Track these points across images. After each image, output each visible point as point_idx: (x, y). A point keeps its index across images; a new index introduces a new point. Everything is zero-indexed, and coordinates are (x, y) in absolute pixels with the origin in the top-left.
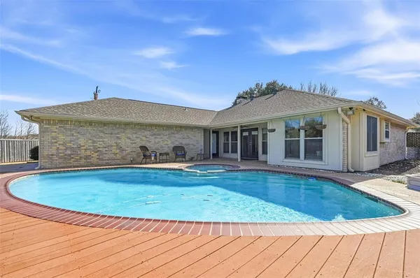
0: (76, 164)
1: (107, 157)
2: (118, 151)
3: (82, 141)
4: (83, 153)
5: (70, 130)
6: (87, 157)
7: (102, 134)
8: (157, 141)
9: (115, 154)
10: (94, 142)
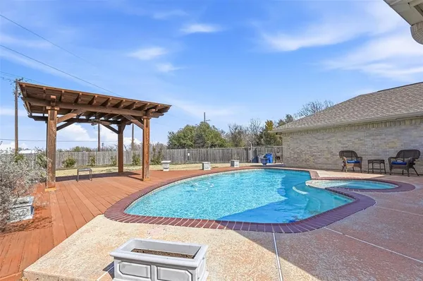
0: (300, 165)
1: (321, 160)
2: (329, 156)
3: (303, 147)
4: (304, 157)
5: (296, 139)
6: (306, 161)
7: (316, 141)
8: (375, 143)
9: (327, 159)
10: (310, 148)
